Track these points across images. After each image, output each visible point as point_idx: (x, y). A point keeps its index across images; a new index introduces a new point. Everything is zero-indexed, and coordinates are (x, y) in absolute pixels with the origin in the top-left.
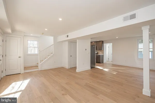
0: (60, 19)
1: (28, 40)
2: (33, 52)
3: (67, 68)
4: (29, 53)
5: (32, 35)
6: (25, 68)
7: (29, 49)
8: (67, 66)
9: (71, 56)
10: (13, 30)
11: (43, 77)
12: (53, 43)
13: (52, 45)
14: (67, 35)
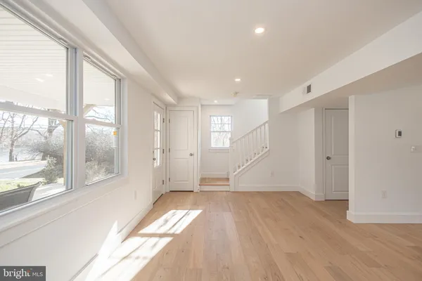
0: (260, 31)
1: (210, 116)
2: (220, 145)
3: (314, 198)
4: (213, 145)
5: (216, 102)
6: (203, 181)
7: (213, 135)
8: (312, 191)
9: (328, 158)
10: (180, 98)
11: (231, 211)
12: (266, 118)
13: (264, 124)
14: (307, 84)
